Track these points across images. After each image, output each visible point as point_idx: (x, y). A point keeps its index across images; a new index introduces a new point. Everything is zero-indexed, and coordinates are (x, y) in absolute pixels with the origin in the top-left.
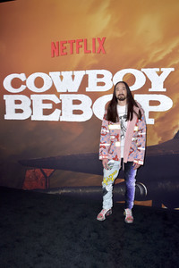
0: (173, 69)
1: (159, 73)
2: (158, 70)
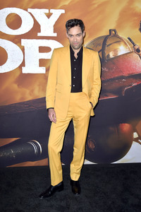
0: (63, 11)
1: (49, 15)
2: (47, 11)
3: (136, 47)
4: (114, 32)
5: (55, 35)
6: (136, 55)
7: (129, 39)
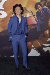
3: (33, 14)
4: (25, 9)
5: (3, 9)
6: (33, 17)
7: (31, 11)
